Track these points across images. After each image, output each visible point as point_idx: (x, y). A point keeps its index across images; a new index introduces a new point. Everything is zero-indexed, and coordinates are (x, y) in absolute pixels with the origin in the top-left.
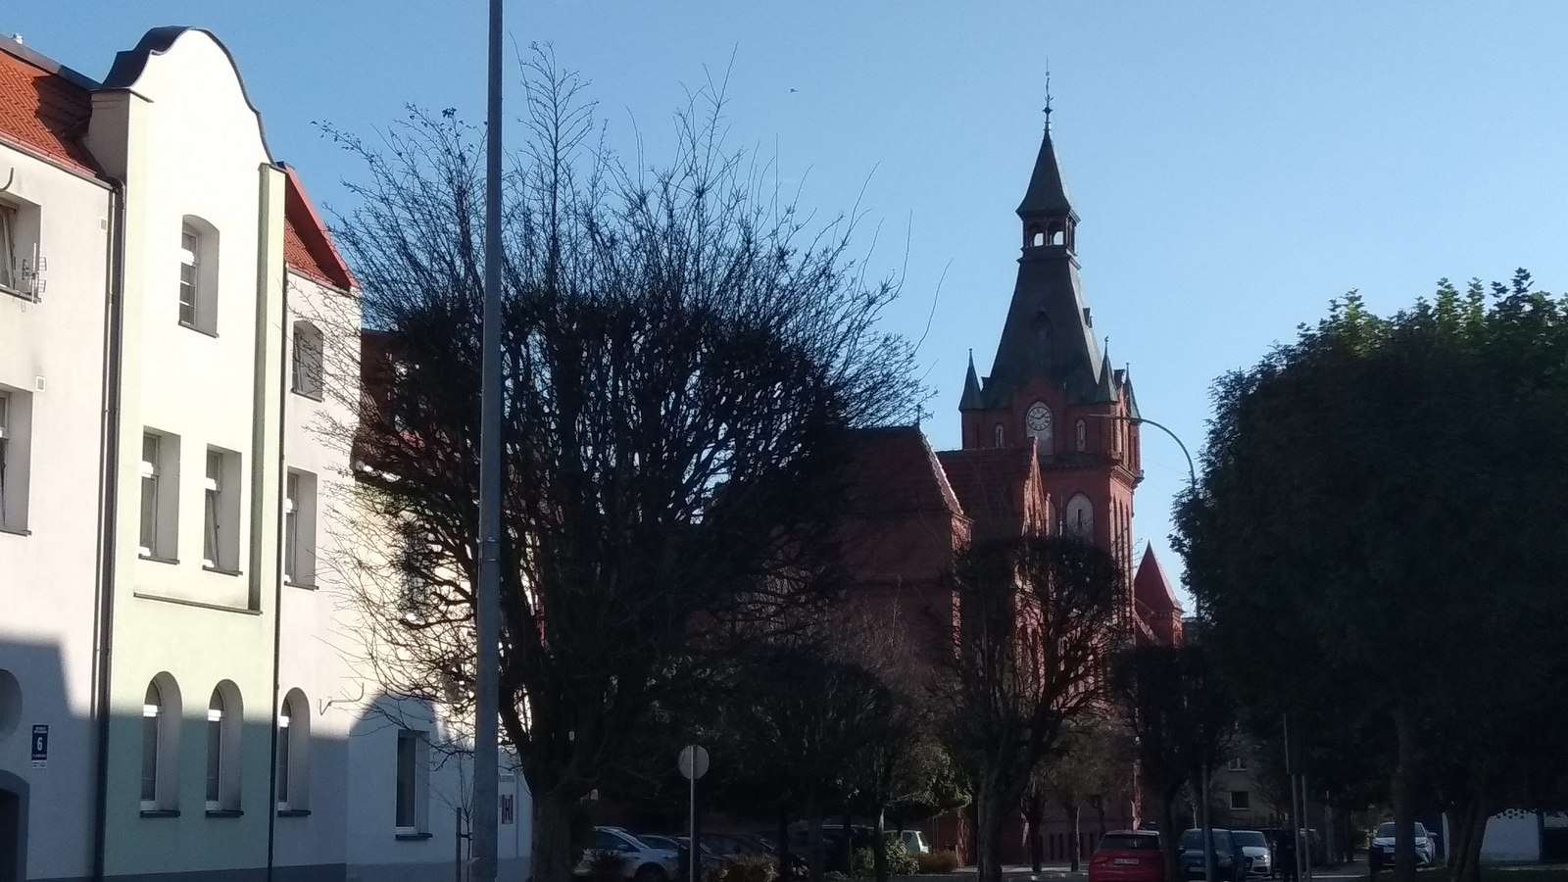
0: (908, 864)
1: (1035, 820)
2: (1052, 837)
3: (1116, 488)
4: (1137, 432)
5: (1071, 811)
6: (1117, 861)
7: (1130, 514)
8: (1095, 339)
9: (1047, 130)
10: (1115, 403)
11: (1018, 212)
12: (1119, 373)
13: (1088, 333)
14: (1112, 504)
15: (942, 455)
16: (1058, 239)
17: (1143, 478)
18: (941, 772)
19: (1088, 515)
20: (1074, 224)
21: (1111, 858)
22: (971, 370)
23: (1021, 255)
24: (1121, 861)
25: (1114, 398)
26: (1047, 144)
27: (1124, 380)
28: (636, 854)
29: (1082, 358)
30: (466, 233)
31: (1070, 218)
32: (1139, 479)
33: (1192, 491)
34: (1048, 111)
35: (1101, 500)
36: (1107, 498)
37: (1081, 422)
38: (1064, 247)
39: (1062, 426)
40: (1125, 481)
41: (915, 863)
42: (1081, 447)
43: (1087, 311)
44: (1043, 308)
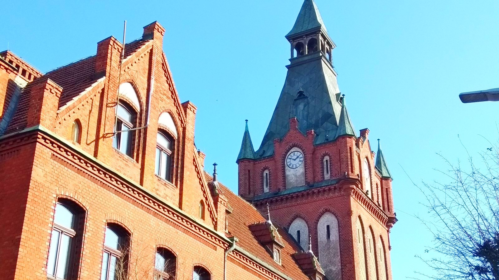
17: (397, 220)
25: (349, 132)
37: (326, 158)
39: (311, 162)
44: (301, 90)
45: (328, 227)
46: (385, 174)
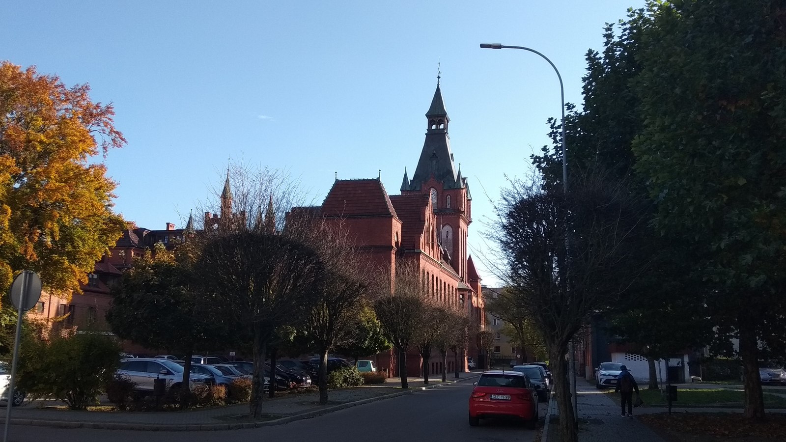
1: (426, 357)
3: (462, 224)
4: (470, 203)
5: (443, 352)
7: (467, 235)
8: (455, 165)
9: (438, 85)
11: (426, 115)
12: (464, 179)
13: (452, 162)
17: (472, 221)
20: (448, 121)
22: (406, 176)
23: (427, 132)
25: (462, 187)
26: (438, 90)
27: (466, 182)
29: (450, 172)
31: (446, 118)
34: (439, 77)
35: (456, 228)
36: (459, 227)
37: (449, 196)
38: (443, 129)
39: (441, 198)
40: (465, 221)
42: (448, 206)
43: (452, 155)
44: (435, 152)
45: (447, 231)
46: (469, 198)
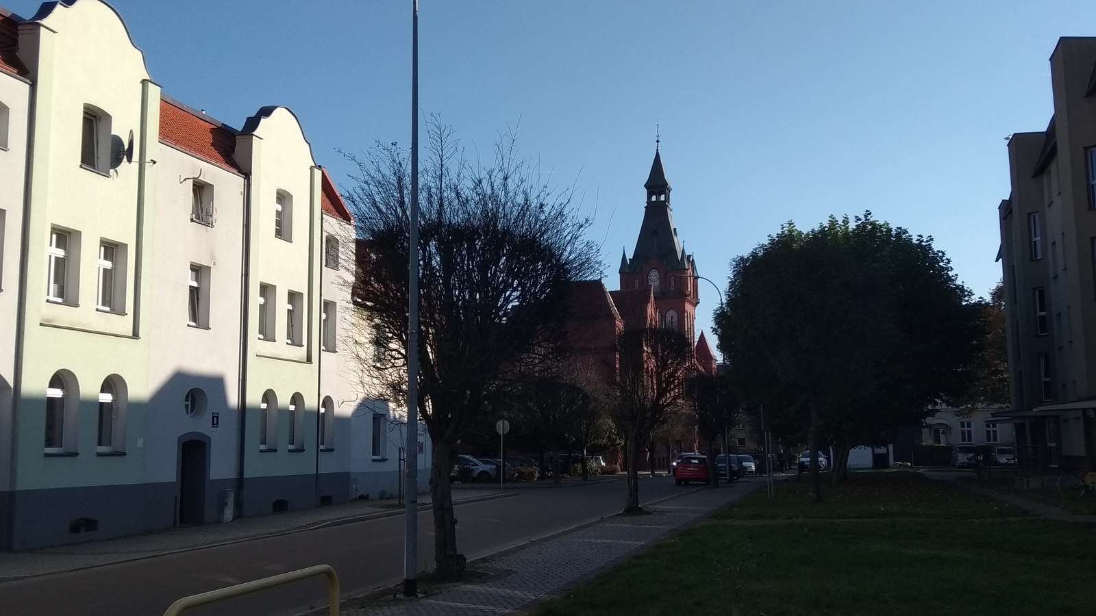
0: (596, 471)
1: (652, 452)
2: (659, 459)
3: (688, 307)
4: (697, 282)
5: (668, 447)
6: (688, 469)
7: (694, 318)
8: (679, 242)
9: (657, 150)
10: (687, 270)
11: (645, 186)
12: (689, 256)
13: (675, 239)
14: (686, 314)
15: (611, 292)
16: (663, 198)
17: (699, 302)
18: (611, 431)
19: (675, 319)
20: (670, 191)
21: (686, 468)
22: (624, 255)
23: (646, 205)
24: (690, 469)
25: (687, 267)
26: (657, 156)
27: (691, 259)
28: (478, 467)
29: (673, 249)
30: (402, 197)
31: (668, 189)
32: (698, 303)
33: (721, 307)
34: (658, 141)
35: (681, 312)
36: (684, 311)
37: (672, 278)
38: (665, 201)
39: (664, 280)
40: (691, 303)
41: (599, 470)
42: (672, 289)
43: (675, 229)
44: (655, 228)
45: (671, 316)
46: (696, 276)
